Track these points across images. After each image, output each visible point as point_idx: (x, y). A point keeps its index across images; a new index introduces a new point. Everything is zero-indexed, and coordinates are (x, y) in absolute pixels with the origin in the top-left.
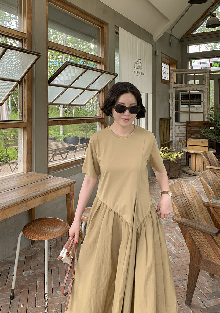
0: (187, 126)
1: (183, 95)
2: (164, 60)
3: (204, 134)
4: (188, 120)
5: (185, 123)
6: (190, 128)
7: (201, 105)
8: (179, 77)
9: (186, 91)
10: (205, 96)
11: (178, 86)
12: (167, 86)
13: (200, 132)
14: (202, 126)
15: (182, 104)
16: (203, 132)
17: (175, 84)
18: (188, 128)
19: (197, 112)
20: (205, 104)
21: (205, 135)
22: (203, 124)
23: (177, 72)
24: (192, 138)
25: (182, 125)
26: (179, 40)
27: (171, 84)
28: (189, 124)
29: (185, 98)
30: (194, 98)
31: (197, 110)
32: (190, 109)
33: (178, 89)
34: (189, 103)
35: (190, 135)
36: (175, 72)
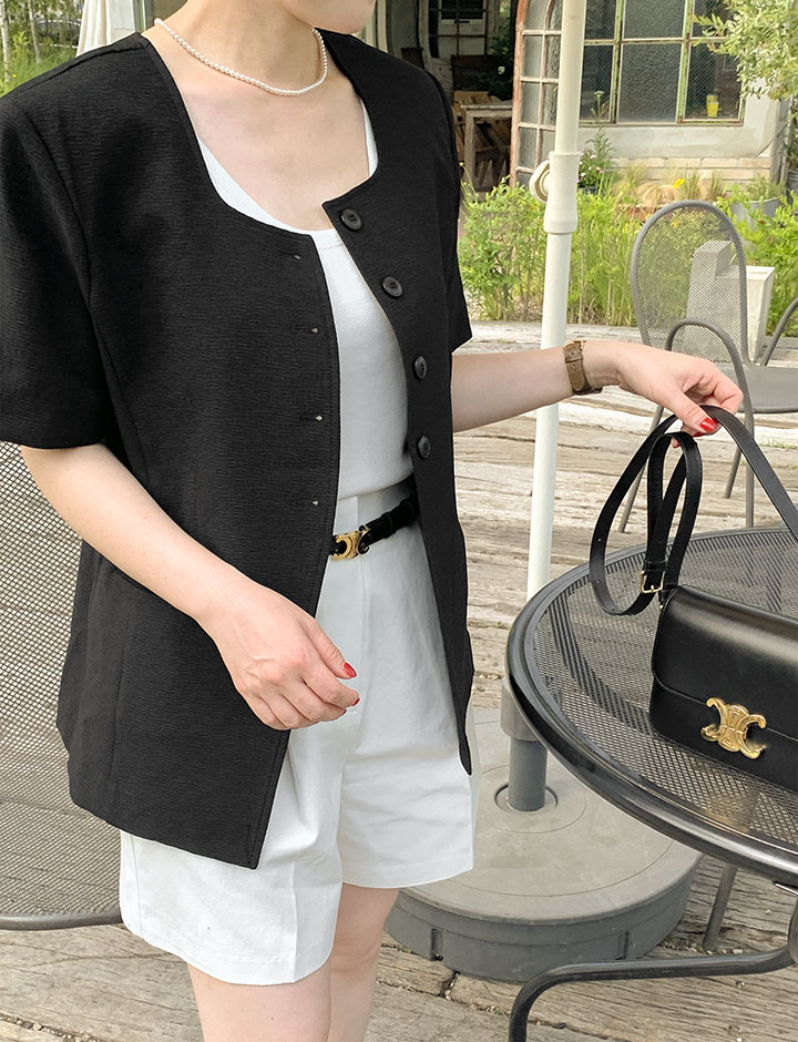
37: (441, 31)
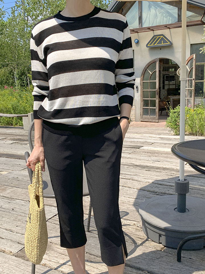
37: (165, 84)
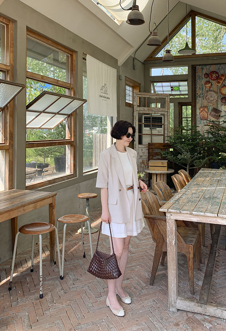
0: (149, 149)
1: (145, 118)
2: (128, 83)
3: (163, 155)
4: (150, 142)
5: (147, 145)
6: (152, 150)
7: (162, 127)
8: (142, 100)
9: (148, 114)
10: (165, 119)
11: (141, 109)
12: (131, 109)
13: (161, 153)
14: (162, 148)
15: (144, 127)
16: (163, 154)
17: (138, 107)
18: (150, 150)
19: (159, 135)
20: (166, 127)
21: (165, 156)
22: (164, 146)
23: (140, 96)
24: (154, 159)
25: (145, 147)
26: (142, 63)
27: (134, 107)
28: (151, 146)
29: (147, 121)
30: (156, 121)
31: (158, 132)
32: (152, 132)
33: (141, 112)
34: (151, 125)
35: (152, 156)
36: (138, 96)
